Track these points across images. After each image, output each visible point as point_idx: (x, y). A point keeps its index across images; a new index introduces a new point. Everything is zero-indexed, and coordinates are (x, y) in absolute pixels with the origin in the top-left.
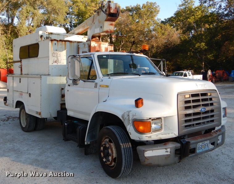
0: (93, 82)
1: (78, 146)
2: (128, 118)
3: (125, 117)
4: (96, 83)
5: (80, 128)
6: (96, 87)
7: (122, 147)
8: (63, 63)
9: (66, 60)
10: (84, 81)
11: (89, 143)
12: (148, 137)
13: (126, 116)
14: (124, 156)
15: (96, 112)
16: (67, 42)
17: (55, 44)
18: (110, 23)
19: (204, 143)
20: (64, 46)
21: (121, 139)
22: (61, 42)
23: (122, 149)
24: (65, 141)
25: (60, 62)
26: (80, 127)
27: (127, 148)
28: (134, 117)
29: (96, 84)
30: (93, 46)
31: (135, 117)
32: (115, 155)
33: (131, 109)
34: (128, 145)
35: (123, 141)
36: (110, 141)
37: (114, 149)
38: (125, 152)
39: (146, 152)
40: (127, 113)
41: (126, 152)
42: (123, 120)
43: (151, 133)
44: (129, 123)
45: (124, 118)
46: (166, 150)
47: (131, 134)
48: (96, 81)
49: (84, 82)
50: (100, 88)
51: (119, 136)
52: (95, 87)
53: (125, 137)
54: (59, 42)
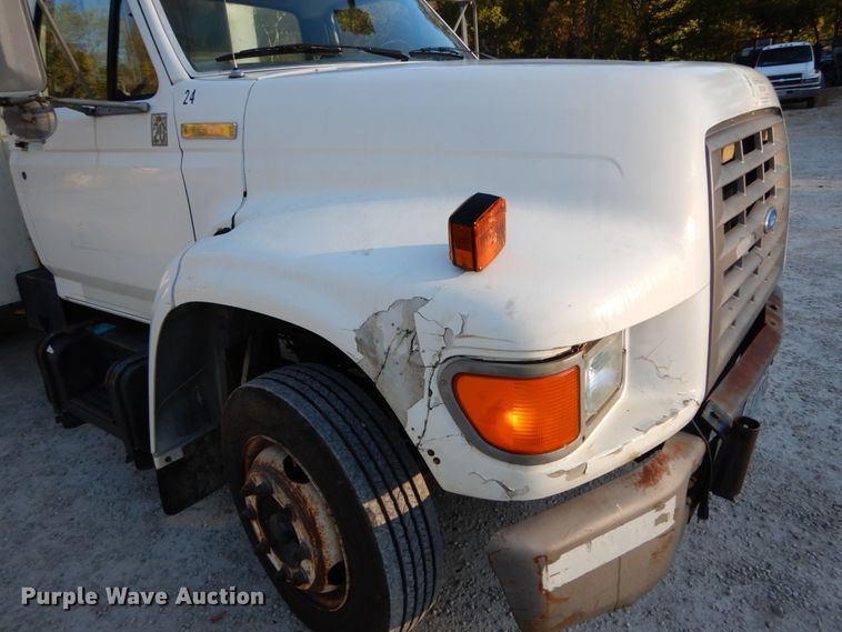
0: (140, 111)
1: (128, 461)
2: (404, 350)
3: (382, 348)
4: (159, 119)
5: (120, 376)
6: (164, 142)
7: (380, 520)
10: (93, 113)
11: (177, 455)
12: (568, 472)
13: (388, 338)
14: (397, 571)
15: (177, 304)
21: (363, 468)
23: (377, 535)
24: (67, 426)
26: (118, 369)
27: (407, 520)
28: (459, 342)
29: (160, 122)
31: (461, 348)
32: (332, 553)
33: (422, 288)
34: (410, 492)
35: (377, 479)
36: (293, 473)
37: (323, 521)
38: (396, 544)
39: (550, 567)
40: (397, 317)
41: (402, 542)
42: (369, 370)
43: (580, 438)
44: (422, 387)
45: (374, 350)
46: (659, 514)
47: (437, 461)
48: (157, 103)
49: (90, 118)
50: (185, 144)
51: (346, 453)
52: (155, 142)
53: (386, 447)
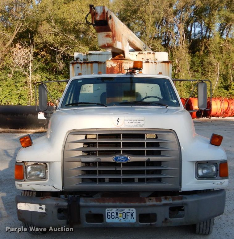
8: (89, 91)
9: (93, 87)
12: (19, 185)
16: (94, 64)
17: (78, 67)
18: (106, 35)
19: (123, 210)
20: (89, 69)
22: (86, 64)
25: (85, 90)
30: (110, 67)
39: (19, 204)
43: (24, 180)
46: (40, 206)
54: (83, 64)
